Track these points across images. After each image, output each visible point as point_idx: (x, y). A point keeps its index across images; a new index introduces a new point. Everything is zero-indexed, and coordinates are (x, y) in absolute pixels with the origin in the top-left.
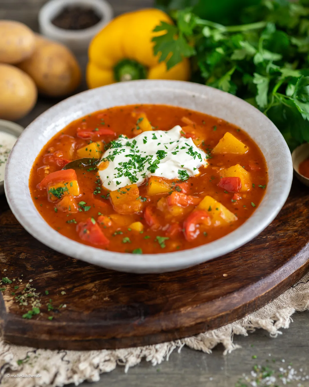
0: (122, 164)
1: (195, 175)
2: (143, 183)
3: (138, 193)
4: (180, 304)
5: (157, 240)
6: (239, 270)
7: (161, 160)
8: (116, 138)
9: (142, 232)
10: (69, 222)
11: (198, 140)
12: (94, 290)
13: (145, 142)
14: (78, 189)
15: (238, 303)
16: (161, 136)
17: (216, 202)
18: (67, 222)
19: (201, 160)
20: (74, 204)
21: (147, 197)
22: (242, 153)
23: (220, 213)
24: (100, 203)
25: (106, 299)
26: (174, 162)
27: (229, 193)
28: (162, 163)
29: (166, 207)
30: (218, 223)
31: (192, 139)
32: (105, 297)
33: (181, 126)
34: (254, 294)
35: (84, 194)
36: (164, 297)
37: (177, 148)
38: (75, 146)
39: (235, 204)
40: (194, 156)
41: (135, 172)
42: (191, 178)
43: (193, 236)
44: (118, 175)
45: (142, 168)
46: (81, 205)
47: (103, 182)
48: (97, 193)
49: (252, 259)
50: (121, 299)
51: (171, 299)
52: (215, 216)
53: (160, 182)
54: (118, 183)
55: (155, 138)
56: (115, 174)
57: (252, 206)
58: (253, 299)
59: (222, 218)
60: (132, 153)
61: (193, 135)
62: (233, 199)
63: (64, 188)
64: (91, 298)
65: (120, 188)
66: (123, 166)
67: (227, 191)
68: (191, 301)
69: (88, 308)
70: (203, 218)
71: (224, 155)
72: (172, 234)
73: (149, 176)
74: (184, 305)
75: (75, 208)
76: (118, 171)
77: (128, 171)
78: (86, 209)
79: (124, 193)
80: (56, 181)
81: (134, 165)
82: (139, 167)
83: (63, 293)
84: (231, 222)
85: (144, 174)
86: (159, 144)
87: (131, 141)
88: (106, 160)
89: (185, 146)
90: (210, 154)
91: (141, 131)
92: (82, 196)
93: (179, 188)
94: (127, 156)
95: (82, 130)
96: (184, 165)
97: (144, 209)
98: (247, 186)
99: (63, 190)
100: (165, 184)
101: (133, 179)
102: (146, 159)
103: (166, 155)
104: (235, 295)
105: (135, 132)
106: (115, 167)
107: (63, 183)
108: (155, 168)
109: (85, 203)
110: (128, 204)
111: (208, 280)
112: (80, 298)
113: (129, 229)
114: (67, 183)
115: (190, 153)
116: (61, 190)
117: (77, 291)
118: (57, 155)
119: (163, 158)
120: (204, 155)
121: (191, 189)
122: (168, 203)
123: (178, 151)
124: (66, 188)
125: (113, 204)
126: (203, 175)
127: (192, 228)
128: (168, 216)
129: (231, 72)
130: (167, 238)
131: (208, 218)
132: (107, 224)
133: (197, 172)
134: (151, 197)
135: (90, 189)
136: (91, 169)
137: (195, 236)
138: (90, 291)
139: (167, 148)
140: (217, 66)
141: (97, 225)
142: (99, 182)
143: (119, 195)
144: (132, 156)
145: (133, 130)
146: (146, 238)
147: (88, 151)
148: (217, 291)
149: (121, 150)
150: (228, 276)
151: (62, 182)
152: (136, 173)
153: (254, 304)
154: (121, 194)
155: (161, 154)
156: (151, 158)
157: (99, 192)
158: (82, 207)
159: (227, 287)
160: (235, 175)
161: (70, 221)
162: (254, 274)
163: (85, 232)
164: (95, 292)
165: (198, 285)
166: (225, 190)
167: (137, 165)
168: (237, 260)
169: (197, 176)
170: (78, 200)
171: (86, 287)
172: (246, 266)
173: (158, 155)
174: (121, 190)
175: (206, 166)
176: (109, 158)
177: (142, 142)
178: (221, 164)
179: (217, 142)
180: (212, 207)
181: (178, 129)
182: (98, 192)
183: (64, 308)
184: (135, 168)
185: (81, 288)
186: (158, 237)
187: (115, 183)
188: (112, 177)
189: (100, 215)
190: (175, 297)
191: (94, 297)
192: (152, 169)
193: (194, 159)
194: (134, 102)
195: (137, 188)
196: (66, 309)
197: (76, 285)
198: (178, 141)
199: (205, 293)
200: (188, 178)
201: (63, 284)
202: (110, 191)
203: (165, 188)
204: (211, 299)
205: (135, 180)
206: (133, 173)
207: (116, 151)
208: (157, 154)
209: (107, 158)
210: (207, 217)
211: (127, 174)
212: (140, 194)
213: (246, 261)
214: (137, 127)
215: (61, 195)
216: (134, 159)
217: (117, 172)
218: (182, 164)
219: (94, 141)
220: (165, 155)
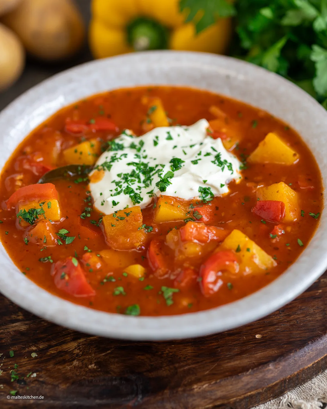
0: (122, 176)
1: (223, 195)
2: (149, 205)
3: (141, 220)
4: (193, 378)
5: (163, 292)
6: (278, 329)
7: (176, 173)
8: (117, 135)
9: (142, 279)
10: (42, 260)
11: (230, 141)
12: (76, 351)
13: (156, 143)
14: (59, 212)
15: (274, 378)
16: (179, 135)
17: (247, 239)
18: (40, 260)
19: (231, 172)
20: (51, 234)
21: (153, 225)
22: (289, 164)
23: (252, 257)
24: (87, 232)
25: (92, 366)
26: (193, 175)
27: (267, 223)
28: (177, 176)
29: (177, 243)
30: (248, 271)
31: (222, 139)
32: (91, 364)
33: (208, 120)
34: (297, 365)
35: (67, 217)
36: (171, 367)
37: (199, 154)
38: (61, 145)
39: (274, 241)
40: (222, 167)
41: (140, 188)
42: (217, 198)
43: (212, 289)
44: (116, 192)
45: (148, 182)
46: (62, 235)
47: (95, 200)
48: (85, 217)
49: (297, 313)
50: (113, 367)
51: (182, 369)
52: (245, 260)
53: (172, 205)
54: (114, 204)
55: (170, 138)
56: (111, 191)
57: (298, 244)
58: (296, 373)
59: (255, 263)
60: (137, 161)
61: (223, 134)
62: (272, 234)
63: (39, 210)
64: (71, 365)
65: (116, 212)
66: (123, 179)
67: (264, 220)
68: (209, 374)
69: (66, 379)
70: (227, 263)
71: (264, 165)
72: (183, 284)
73: (158, 196)
74: (199, 380)
75: (53, 238)
76: (117, 185)
77: (129, 186)
78: (68, 241)
79: (122, 219)
80: (28, 198)
81: (138, 177)
82: (146, 180)
83: (34, 355)
84: (267, 269)
85: (151, 192)
86: (175, 147)
87: (136, 141)
88: (101, 169)
89: (210, 151)
90: (245, 163)
91: (151, 126)
92: (64, 221)
93: (198, 214)
94: (129, 164)
95: (73, 122)
96: (206, 181)
97: (147, 244)
98: (293, 214)
99: (37, 213)
100: (180, 207)
101: (136, 198)
102: (155, 170)
103: (184, 165)
104: (271, 367)
105: (145, 127)
106: (112, 180)
107: (38, 202)
108: (166, 184)
109: (68, 232)
110: (126, 236)
111: (235, 343)
112: (56, 364)
113: (125, 274)
114: (43, 203)
115: (216, 162)
116: (35, 213)
117: (53, 352)
118: (35, 158)
119: (178, 169)
120: (236, 164)
121: (215, 215)
122: (181, 237)
123: (200, 159)
124: (42, 209)
125: (106, 234)
126: (233, 194)
127: (211, 277)
128: (179, 257)
129: (281, 44)
130: (176, 290)
131: (235, 262)
132: (95, 266)
133: (225, 190)
134: (159, 226)
135: (77, 211)
136: (80, 180)
137: (216, 288)
138: (71, 353)
139: (185, 154)
140: (263, 31)
141: (79, 269)
142: (90, 200)
143: (115, 222)
144: (137, 164)
145: (141, 123)
146: (147, 288)
147: (78, 155)
148: (245, 361)
149: (121, 156)
150: (263, 337)
151: (37, 200)
152: (140, 190)
153: (297, 379)
154: (118, 220)
155: (176, 163)
156: (162, 169)
157: (89, 215)
158: (62, 238)
159: (259, 355)
160: (277, 198)
161: (44, 258)
162: (299, 336)
163: (63, 278)
164: (77, 355)
165: (219, 350)
166: (262, 219)
167: (142, 177)
168: (277, 314)
169: (225, 195)
170: (57, 228)
171: (65, 347)
172: (288, 324)
173: (172, 164)
174: (118, 215)
175: (238, 181)
176: (105, 166)
177: (152, 143)
178: (259, 178)
179: (256, 146)
180: (241, 246)
181: (203, 124)
182: (86, 214)
183: (34, 378)
184: (139, 182)
185: (60, 348)
186: (164, 288)
187: (111, 204)
188: (107, 193)
189: (87, 251)
190: (186, 368)
191: (75, 363)
192: (162, 186)
193: (221, 170)
194: (146, 82)
195: (140, 212)
196: (36, 380)
197: (53, 343)
198: (201, 144)
199: (228, 362)
200: (212, 199)
201: (36, 342)
202: (104, 215)
203: (178, 213)
204: (236, 372)
205: (139, 200)
206: (137, 189)
207: (115, 157)
208: (171, 162)
209: (102, 165)
210: (233, 261)
211: (128, 191)
212: (144, 222)
213: (289, 316)
214: (147, 119)
215: (34, 220)
216: (139, 168)
217: (114, 186)
218: (205, 179)
219: (88, 139)
220: (182, 164)
